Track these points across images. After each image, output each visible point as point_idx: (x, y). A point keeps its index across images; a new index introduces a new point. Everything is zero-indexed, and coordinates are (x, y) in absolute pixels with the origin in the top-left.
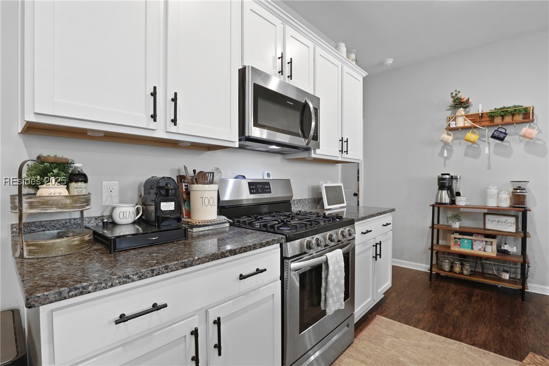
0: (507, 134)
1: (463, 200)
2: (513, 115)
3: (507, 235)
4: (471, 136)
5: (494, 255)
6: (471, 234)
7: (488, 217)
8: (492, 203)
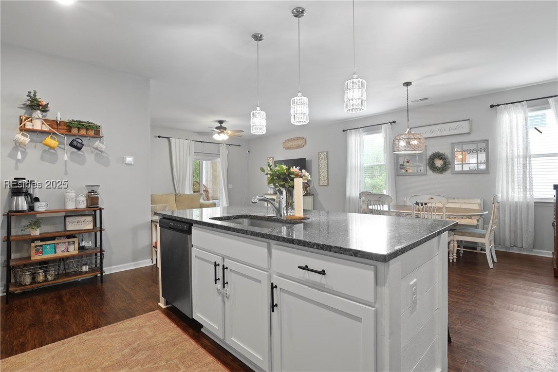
0: (83, 145)
1: (43, 205)
2: (87, 129)
3: (83, 233)
4: (49, 140)
5: (77, 252)
6: (53, 238)
7: (68, 219)
8: (71, 206)
